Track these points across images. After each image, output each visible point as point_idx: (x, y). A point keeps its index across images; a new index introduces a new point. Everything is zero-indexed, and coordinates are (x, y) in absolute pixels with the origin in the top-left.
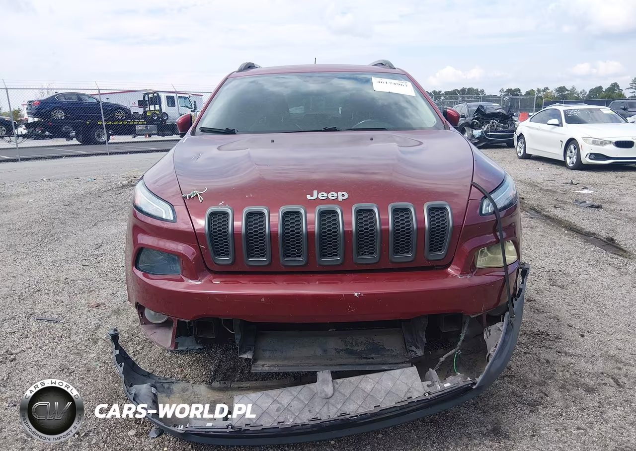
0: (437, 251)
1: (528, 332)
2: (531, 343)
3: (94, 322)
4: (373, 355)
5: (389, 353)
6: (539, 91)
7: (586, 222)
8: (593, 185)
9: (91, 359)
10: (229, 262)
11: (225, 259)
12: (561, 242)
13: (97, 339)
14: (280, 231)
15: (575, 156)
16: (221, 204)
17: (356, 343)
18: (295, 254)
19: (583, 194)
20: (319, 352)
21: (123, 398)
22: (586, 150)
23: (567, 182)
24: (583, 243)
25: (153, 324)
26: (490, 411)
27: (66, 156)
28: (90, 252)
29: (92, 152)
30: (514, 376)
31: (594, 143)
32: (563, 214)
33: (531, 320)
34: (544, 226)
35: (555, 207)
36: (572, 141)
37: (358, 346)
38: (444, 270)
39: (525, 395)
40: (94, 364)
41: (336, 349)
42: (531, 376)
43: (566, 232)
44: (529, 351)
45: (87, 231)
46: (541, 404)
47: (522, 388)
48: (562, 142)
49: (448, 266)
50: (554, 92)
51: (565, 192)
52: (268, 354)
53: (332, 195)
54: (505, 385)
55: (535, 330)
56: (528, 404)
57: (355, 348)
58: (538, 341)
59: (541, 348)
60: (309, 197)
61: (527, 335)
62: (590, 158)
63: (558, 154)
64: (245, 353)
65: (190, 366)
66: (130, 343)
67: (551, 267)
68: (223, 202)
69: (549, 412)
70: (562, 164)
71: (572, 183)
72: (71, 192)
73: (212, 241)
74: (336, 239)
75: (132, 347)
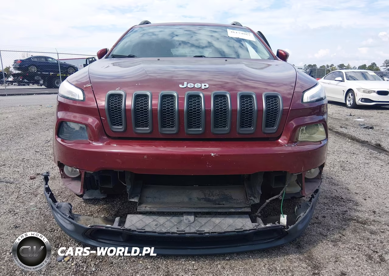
0: (271, 127)
1: (328, 197)
2: (331, 203)
3: (37, 184)
4: (224, 203)
5: (235, 201)
6: (328, 66)
7: (361, 136)
8: (364, 117)
9: (31, 206)
10: (122, 130)
11: (119, 128)
12: (346, 146)
13: (37, 194)
14: (159, 108)
15: (352, 100)
16: (118, 89)
17: (212, 194)
18: (169, 125)
19: (358, 121)
20: (186, 199)
21: (49, 230)
22: (359, 96)
23: (348, 114)
24: (360, 147)
25: (69, 178)
26: (305, 245)
27: (36, 94)
28: (42, 144)
29: (52, 92)
30: (321, 223)
31: (364, 92)
32: (346, 131)
33: (330, 190)
34: (335, 137)
35: (341, 127)
36: (350, 91)
37: (214, 196)
38: (276, 141)
39: (329, 235)
40: (32, 209)
41: (198, 198)
42: (332, 223)
43: (349, 140)
44: (329, 208)
45: (42, 133)
46: (340, 241)
47: (327, 231)
48: (344, 91)
49: (279, 138)
50: (337, 67)
51: (347, 120)
52: (150, 200)
53: (197, 85)
54: (315, 229)
55: (333, 195)
56: (331, 241)
57: (211, 198)
58: (336, 202)
59: (338, 206)
60: (181, 86)
61: (328, 198)
62: (361, 101)
63: (341, 99)
64: (133, 198)
65: (98, 212)
66: (59, 197)
67: (341, 160)
68: (119, 88)
69: (346, 246)
70: (344, 105)
71: (351, 115)
72: (36, 113)
73: (110, 114)
74: (199, 115)
75: (60, 199)
